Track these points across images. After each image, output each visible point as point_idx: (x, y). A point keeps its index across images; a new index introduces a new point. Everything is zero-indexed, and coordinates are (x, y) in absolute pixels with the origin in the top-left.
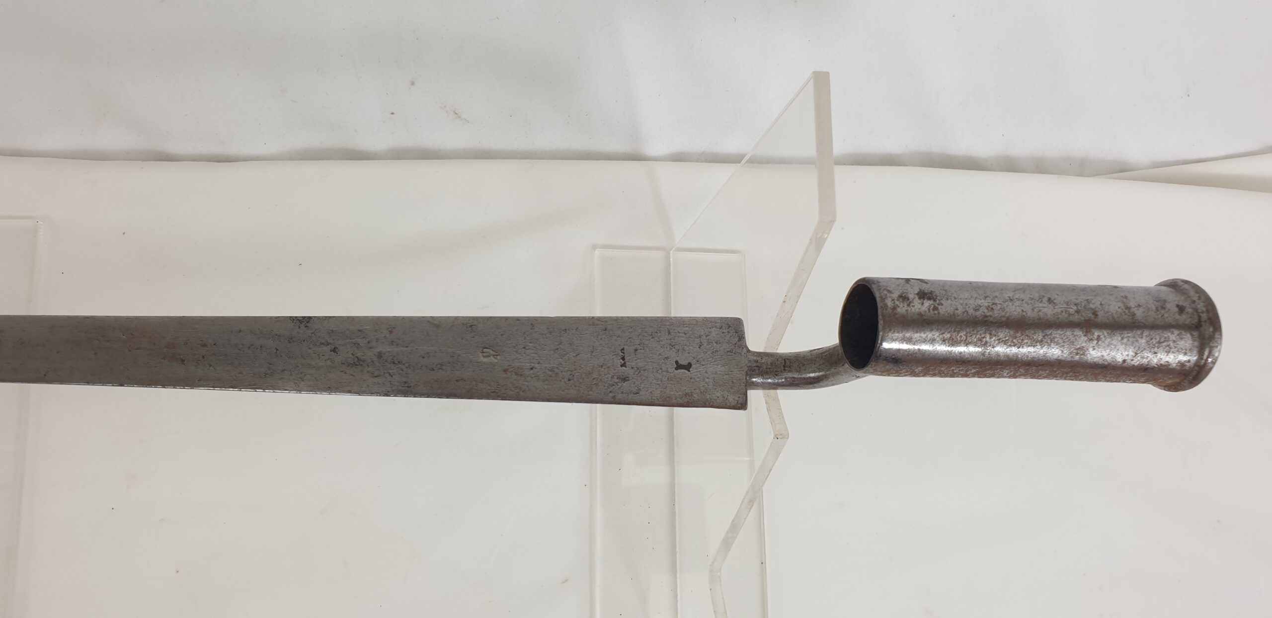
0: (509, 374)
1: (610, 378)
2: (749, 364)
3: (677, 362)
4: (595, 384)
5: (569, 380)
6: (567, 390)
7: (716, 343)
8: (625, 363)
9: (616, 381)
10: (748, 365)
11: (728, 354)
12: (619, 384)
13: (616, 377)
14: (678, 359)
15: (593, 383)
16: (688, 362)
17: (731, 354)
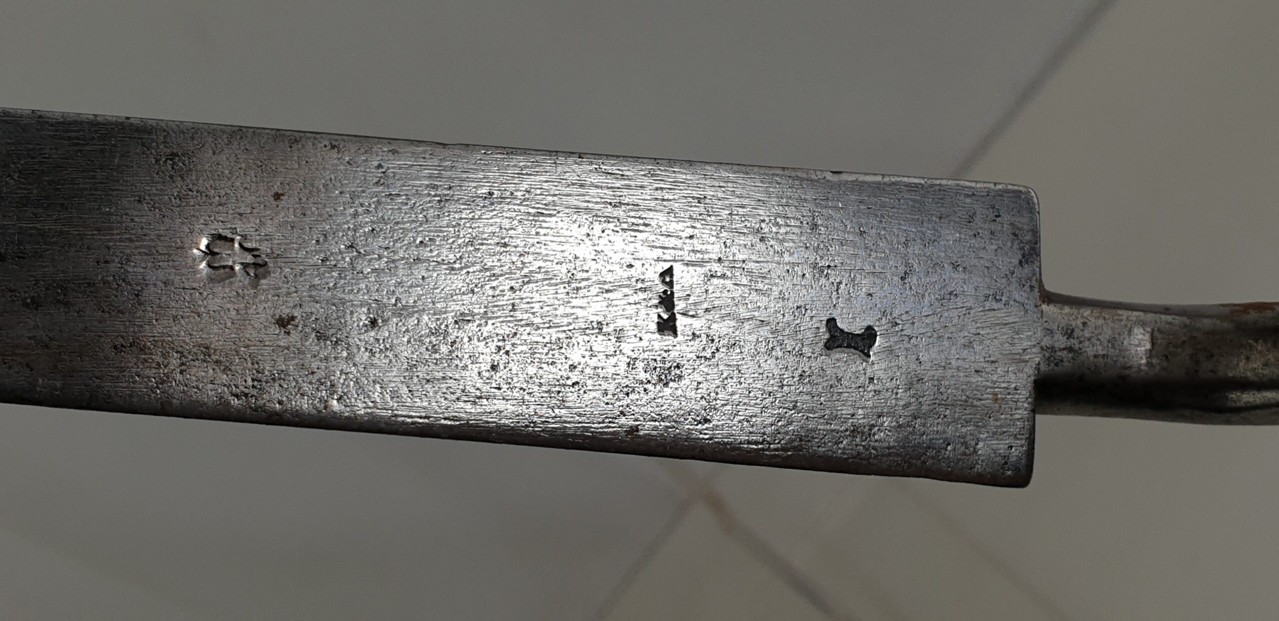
0: (295, 336)
1: (623, 367)
2: (1047, 342)
3: (831, 322)
4: (574, 384)
5: (494, 368)
6: (485, 402)
7: (955, 267)
8: (673, 318)
9: (643, 376)
10: (1043, 344)
11: (988, 305)
12: (649, 387)
13: (640, 365)
14: (835, 314)
15: (569, 382)
16: (865, 324)
17: (996, 306)
